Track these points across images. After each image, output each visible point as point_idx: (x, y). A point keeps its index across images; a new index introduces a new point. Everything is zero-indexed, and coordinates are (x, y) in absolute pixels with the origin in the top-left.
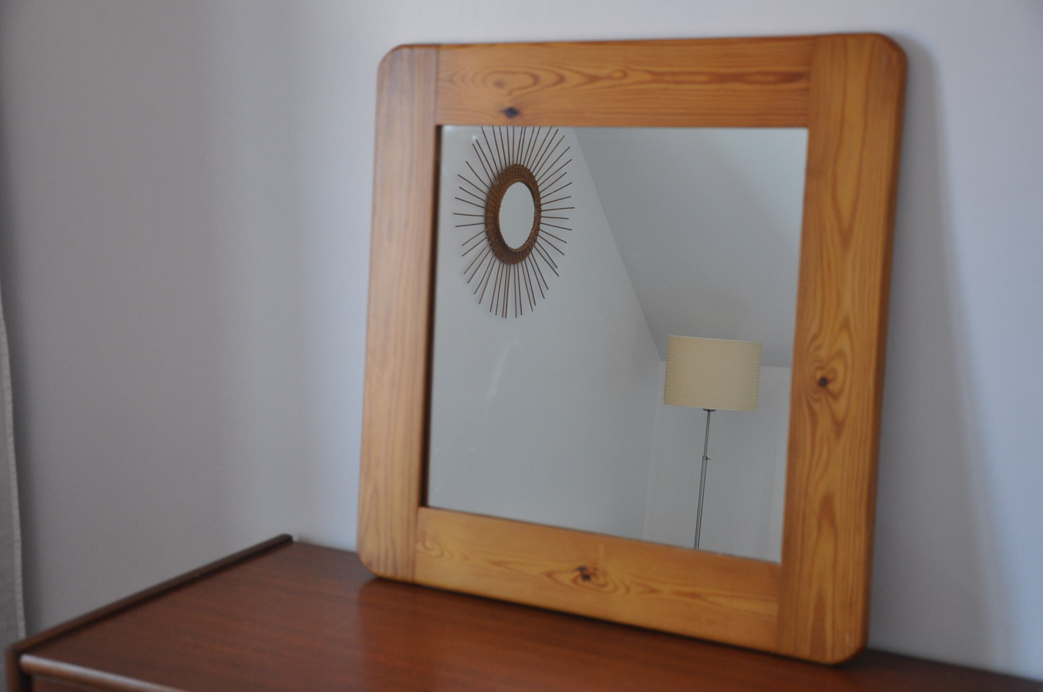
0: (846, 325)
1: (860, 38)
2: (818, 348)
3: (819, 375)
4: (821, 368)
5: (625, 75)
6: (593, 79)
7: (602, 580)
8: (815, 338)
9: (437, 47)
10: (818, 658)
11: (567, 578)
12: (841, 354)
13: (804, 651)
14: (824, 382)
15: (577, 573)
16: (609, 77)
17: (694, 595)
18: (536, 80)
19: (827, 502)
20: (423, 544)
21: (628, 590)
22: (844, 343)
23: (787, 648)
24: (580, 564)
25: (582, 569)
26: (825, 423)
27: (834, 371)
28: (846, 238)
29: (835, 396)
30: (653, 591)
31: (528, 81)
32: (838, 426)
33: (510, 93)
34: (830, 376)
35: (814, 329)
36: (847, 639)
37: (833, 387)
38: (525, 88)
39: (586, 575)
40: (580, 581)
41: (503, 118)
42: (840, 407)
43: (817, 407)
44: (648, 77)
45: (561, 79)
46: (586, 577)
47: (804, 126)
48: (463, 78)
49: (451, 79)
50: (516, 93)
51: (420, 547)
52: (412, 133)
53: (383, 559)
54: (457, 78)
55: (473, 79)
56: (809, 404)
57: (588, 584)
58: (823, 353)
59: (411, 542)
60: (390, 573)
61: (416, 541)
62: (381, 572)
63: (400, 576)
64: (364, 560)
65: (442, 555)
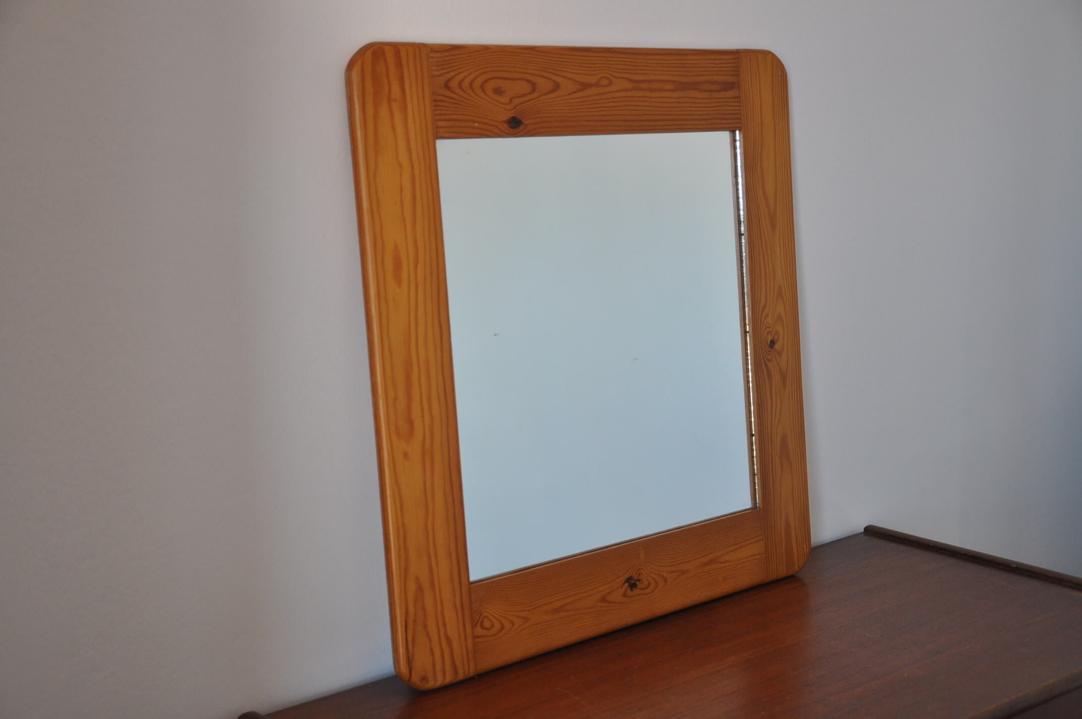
0: (779, 293)
2: (767, 316)
3: (769, 338)
4: (769, 332)
5: (611, 83)
6: (585, 86)
7: (646, 583)
8: (765, 307)
10: (790, 572)
11: (618, 596)
12: (780, 318)
14: (773, 343)
15: (626, 586)
16: (597, 85)
17: (712, 562)
18: (533, 85)
19: (784, 442)
20: (483, 627)
21: (666, 580)
22: (781, 308)
24: (627, 576)
25: (628, 580)
26: (776, 378)
27: (777, 333)
28: (773, 221)
29: (780, 353)
30: (684, 572)
31: (527, 88)
32: (784, 377)
33: (511, 100)
34: (776, 337)
37: (777, 346)
38: (525, 95)
40: (629, 593)
41: (507, 128)
43: (770, 365)
44: (631, 85)
45: (557, 86)
46: (633, 586)
48: (460, 85)
49: (447, 85)
50: (516, 101)
51: (479, 631)
52: (409, 150)
53: (439, 666)
54: (454, 84)
55: (471, 86)
56: (766, 365)
57: (636, 592)
58: (769, 319)
59: (469, 631)
60: (449, 679)
61: (474, 626)
62: (439, 682)
63: (461, 676)
64: (415, 679)
65: (503, 627)
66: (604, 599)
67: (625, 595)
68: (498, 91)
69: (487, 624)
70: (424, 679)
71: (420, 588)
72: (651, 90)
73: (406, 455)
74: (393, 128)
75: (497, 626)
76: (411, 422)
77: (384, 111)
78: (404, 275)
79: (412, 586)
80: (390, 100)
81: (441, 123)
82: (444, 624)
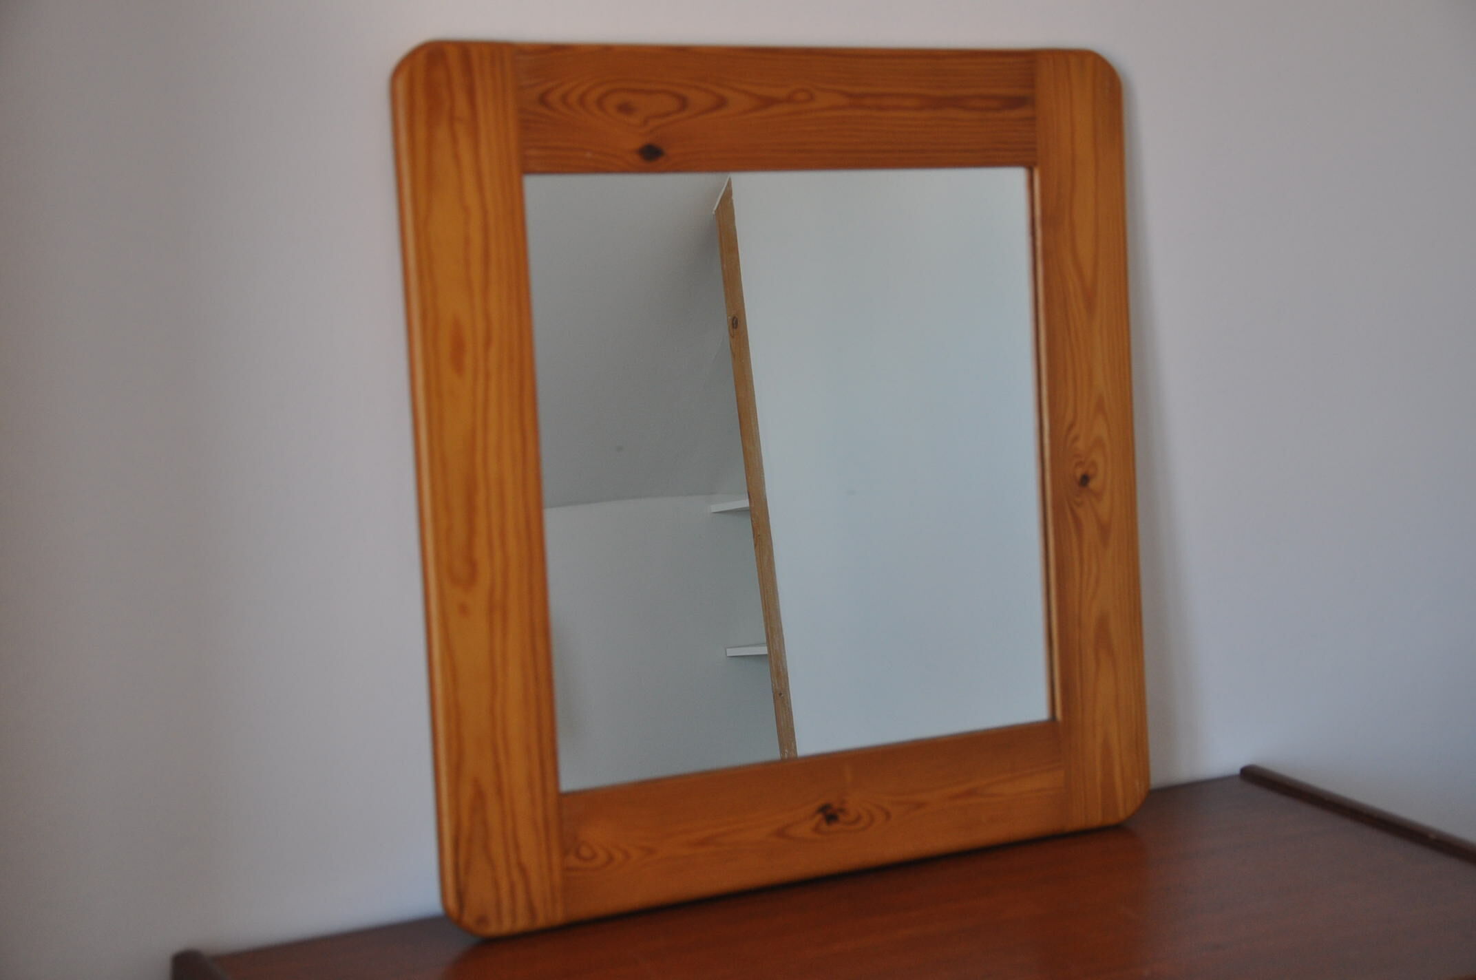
0: (1100, 406)
2: (1076, 439)
3: (1079, 472)
4: (1080, 464)
5: (811, 98)
6: (769, 102)
7: (853, 815)
8: (1072, 426)
10: (1110, 820)
11: (805, 830)
12: (1099, 442)
14: (1085, 480)
15: (819, 816)
16: (789, 99)
17: (970, 793)
18: (683, 103)
19: (1102, 625)
20: (579, 857)
21: (888, 814)
22: (1101, 428)
23: (1079, 820)
24: (821, 802)
25: (824, 809)
26: (1090, 531)
27: (1094, 464)
28: (1090, 301)
29: (1098, 495)
30: (919, 805)
31: (672, 104)
32: (1104, 530)
33: (646, 121)
34: (1091, 472)
35: (1070, 416)
37: (1093, 484)
38: (668, 114)
40: (824, 826)
41: (638, 159)
42: (1104, 507)
43: (1080, 512)
44: (842, 101)
45: (721, 103)
46: (831, 818)
47: (1021, 164)
48: (564, 98)
49: (543, 100)
50: (654, 123)
51: (572, 861)
52: (481, 189)
53: (506, 904)
54: (554, 98)
55: (582, 101)
56: (1072, 511)
57: (836, 827)
58: (1080, 445)
59: (556, 858)
60: (522, 924)
61: (565, 853)
62: (506, 926)
63: (541, 921)
64: (468, 919)
65: (611, 859)
66: (781, 833)
67: (816, 829)
68: (625, 109)
69: (585, 852)
70: (482, 920)
71: (479, 795)
72: (880, 108)
73: (464, 609)
74: (457, 157)
75: (602, 857)
76: (472, 564)
77: (442, 134)
78: (468, 360)
79: (467, 791)
80: (452, 119)
81: (533, 152)
82: (517, 847)
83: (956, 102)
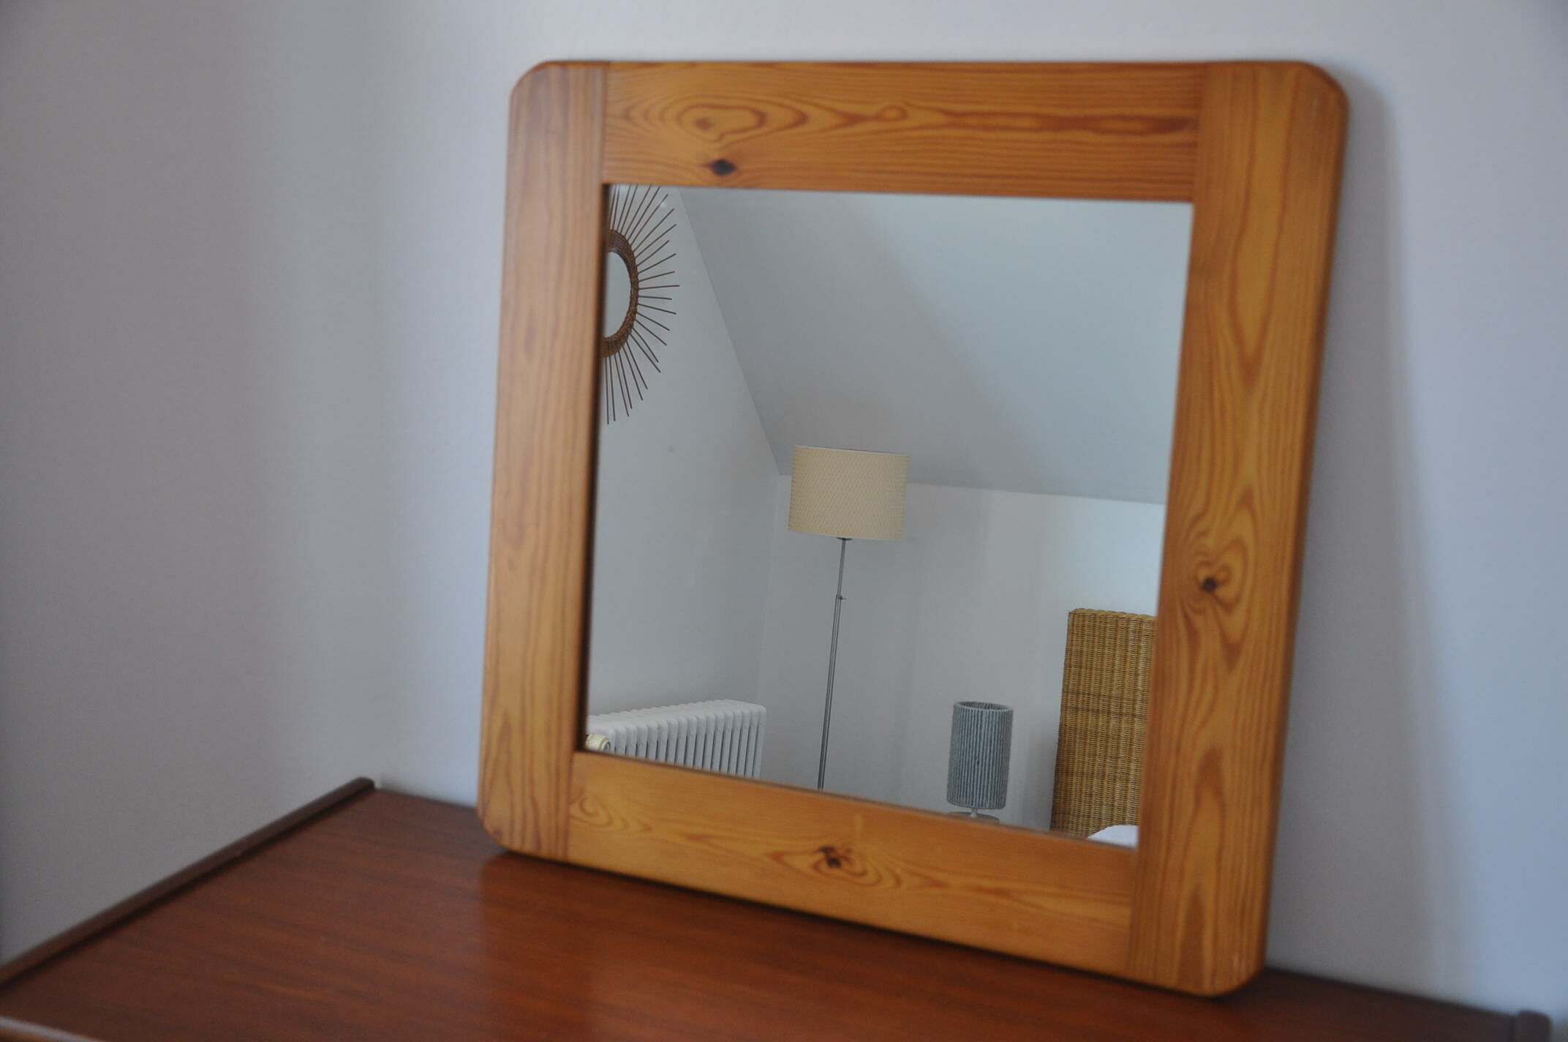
0: (1246, 500)
1: (1278, 68)
2: (1204, 533)
3: (1203, 574)
4: (1207, 564)
5: (904, 115)
6: (853, 119)
7: (858, 867)
8: (1200, 517)
9: (605, 65)
10: (1189, 987)
11: (803, 863)
12: (1238, 544)
13: (1170, 977)
14: (1210, 585)
15: (820, 856)
16: (878, 117)
17: (1000, 892)
18: (762, 118)
19: (1211, 763)
20: (581, 806)
21: (898, 882)
22: (1243, 527)
23: (1142, 971)
24: (825, 843)
25: (826, 850)
26: (1210, 646)
27: (1227, 568)
28: (1250, 371)
29: (1228, 607)
30: (938, 884)
31: (750, 120)
32: (1231, 651)
33: (721, 137)
34: (1221, 576)
35: (1197, 506)
36: (1236, 959)
37: (1222, 592)
38: (743, 130)
39: (833, 858)
40: (824, 867)
41: (708, 174)
42: (1235, 623)
43: (1199, 622)
44: (940, 119)
45: (802, 119)
46: (834, 862)
47: (1188, 199)
48: (646, 113)
49: (626, 115)
50: (730, 138)
51: (575, 810)
52: (564, 195)
53: (518, 825)
54: (637, 113)
55: (662, 115)
56: (1186, 617)
57: (837, 872)
58: (1210, 542)
59: (562, 803)
60: (529, 847)
61: (570, 801)
62: (516, 845)
63: (544, 852)
65: (610, 823)
66: (777, 857)
67: (816, 867)
68: (703, 124)
69: (589, 806)
70: (499, 831)
71: (506, 727)
72: (986, 128)
73: (512, 565)
74: (547, 165)
75: (603, 817)
76: (521, 528)
77: (538, 144)
78: (537, 347)
79: (498, 720)
80: (547, 130)
81: (611, 163)
83: (1085, 123)
